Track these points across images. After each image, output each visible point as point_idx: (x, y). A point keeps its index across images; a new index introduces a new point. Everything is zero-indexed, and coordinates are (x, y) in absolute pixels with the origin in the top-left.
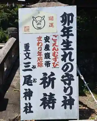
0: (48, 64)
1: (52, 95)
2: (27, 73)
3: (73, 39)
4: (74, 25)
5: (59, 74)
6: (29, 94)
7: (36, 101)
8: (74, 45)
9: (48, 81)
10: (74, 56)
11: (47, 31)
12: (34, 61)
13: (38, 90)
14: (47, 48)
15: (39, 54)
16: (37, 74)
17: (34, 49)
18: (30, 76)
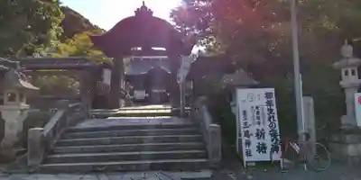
0: (259, 123)
1: (263, 144)
2: (246, 129)
3: (274, 108)
4: (274, 99)
5: (267, 130)
6: (248, 143)
7: (253, 147)
8: (275, 111)
9: (260, 134)
10: (276, 118)
11: (255, 104)
12: (250, 122)
13: (255, 141)
14: (258, 113)
15: (253, 116)
16: (253, 130)
17: (249, 115)
18: (247, 131)
